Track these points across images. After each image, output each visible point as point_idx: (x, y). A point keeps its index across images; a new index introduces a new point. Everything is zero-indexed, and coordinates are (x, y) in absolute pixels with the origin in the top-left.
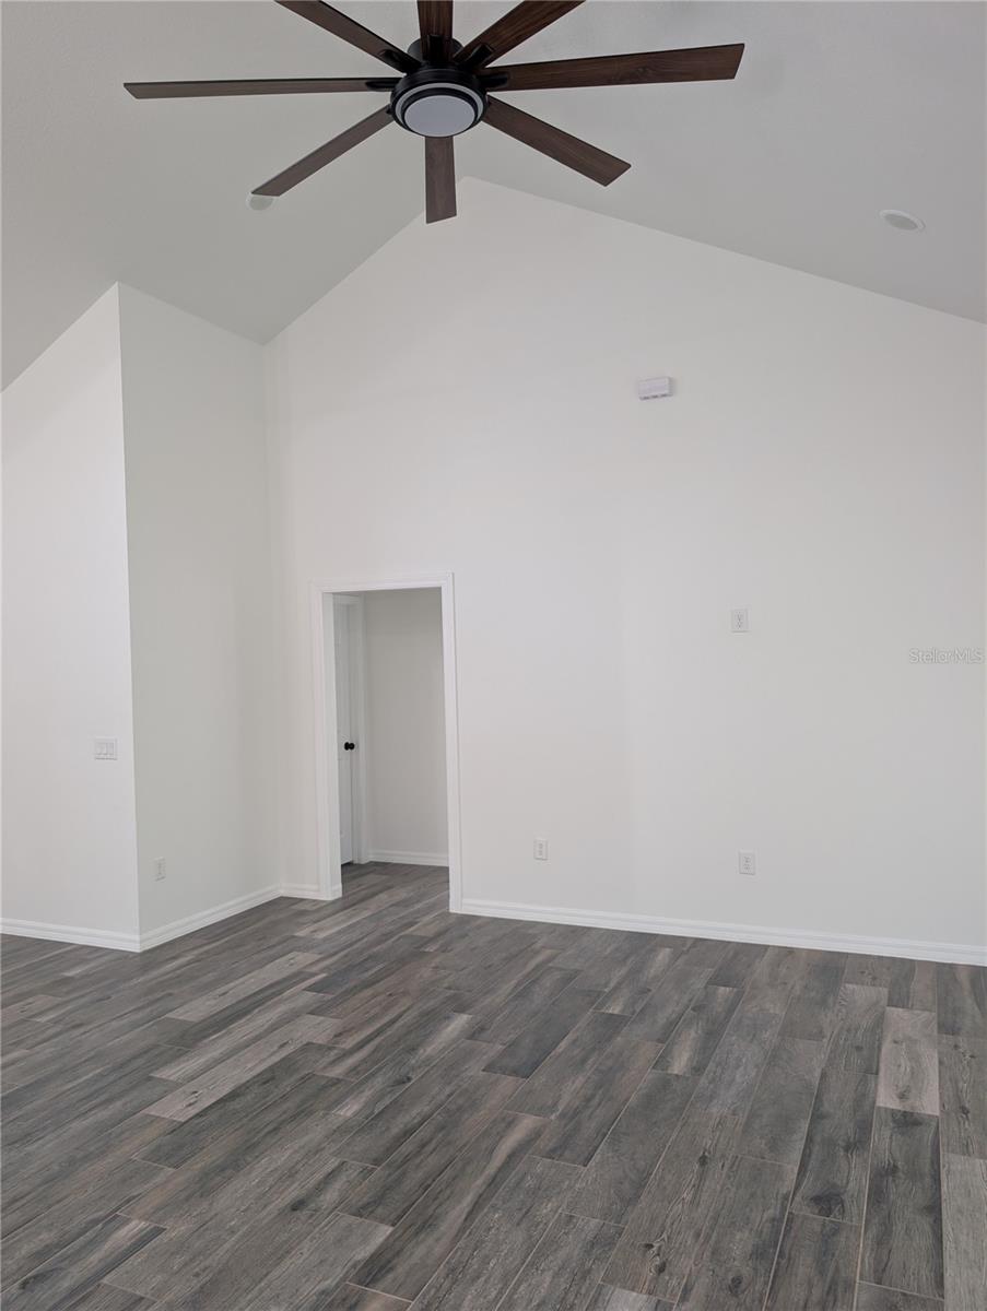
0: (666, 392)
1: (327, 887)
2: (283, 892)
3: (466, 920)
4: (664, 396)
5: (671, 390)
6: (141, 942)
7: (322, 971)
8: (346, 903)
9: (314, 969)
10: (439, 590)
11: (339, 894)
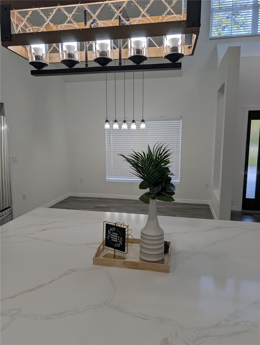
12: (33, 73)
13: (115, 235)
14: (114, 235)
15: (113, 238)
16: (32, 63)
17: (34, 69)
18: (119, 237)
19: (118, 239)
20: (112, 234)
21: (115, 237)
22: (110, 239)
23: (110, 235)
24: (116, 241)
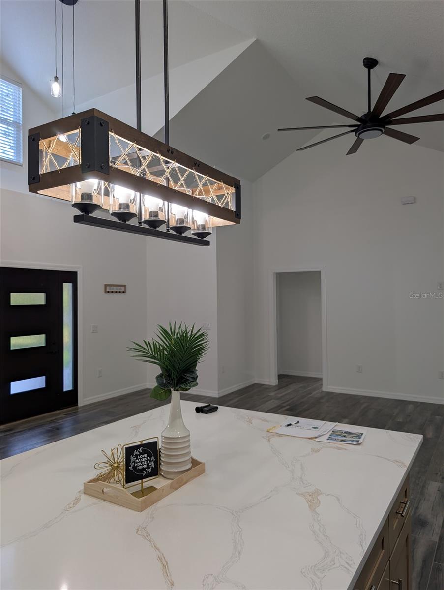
0: (413, 202)
1: (273, 381)
2: (256, 382)
3: (329, 394)
4: (412, 203)
5: (415, 200)
6: (219, 394)
7: (287, 405)
8: (280, 387)
9: (284, 405)
10: (320, 272)
11: (277, 383)
12: (77, 219)
13: (143, 458)
14: (140, 459)
15: (140, 464)
16: (76, 205)
17: (78, 212)
18: (149, 458)
19: (149, 462)
20: (137, 459)
21: (142, 462)
22: (135, 467)
23: (134, 462)
24: (146, 466)
